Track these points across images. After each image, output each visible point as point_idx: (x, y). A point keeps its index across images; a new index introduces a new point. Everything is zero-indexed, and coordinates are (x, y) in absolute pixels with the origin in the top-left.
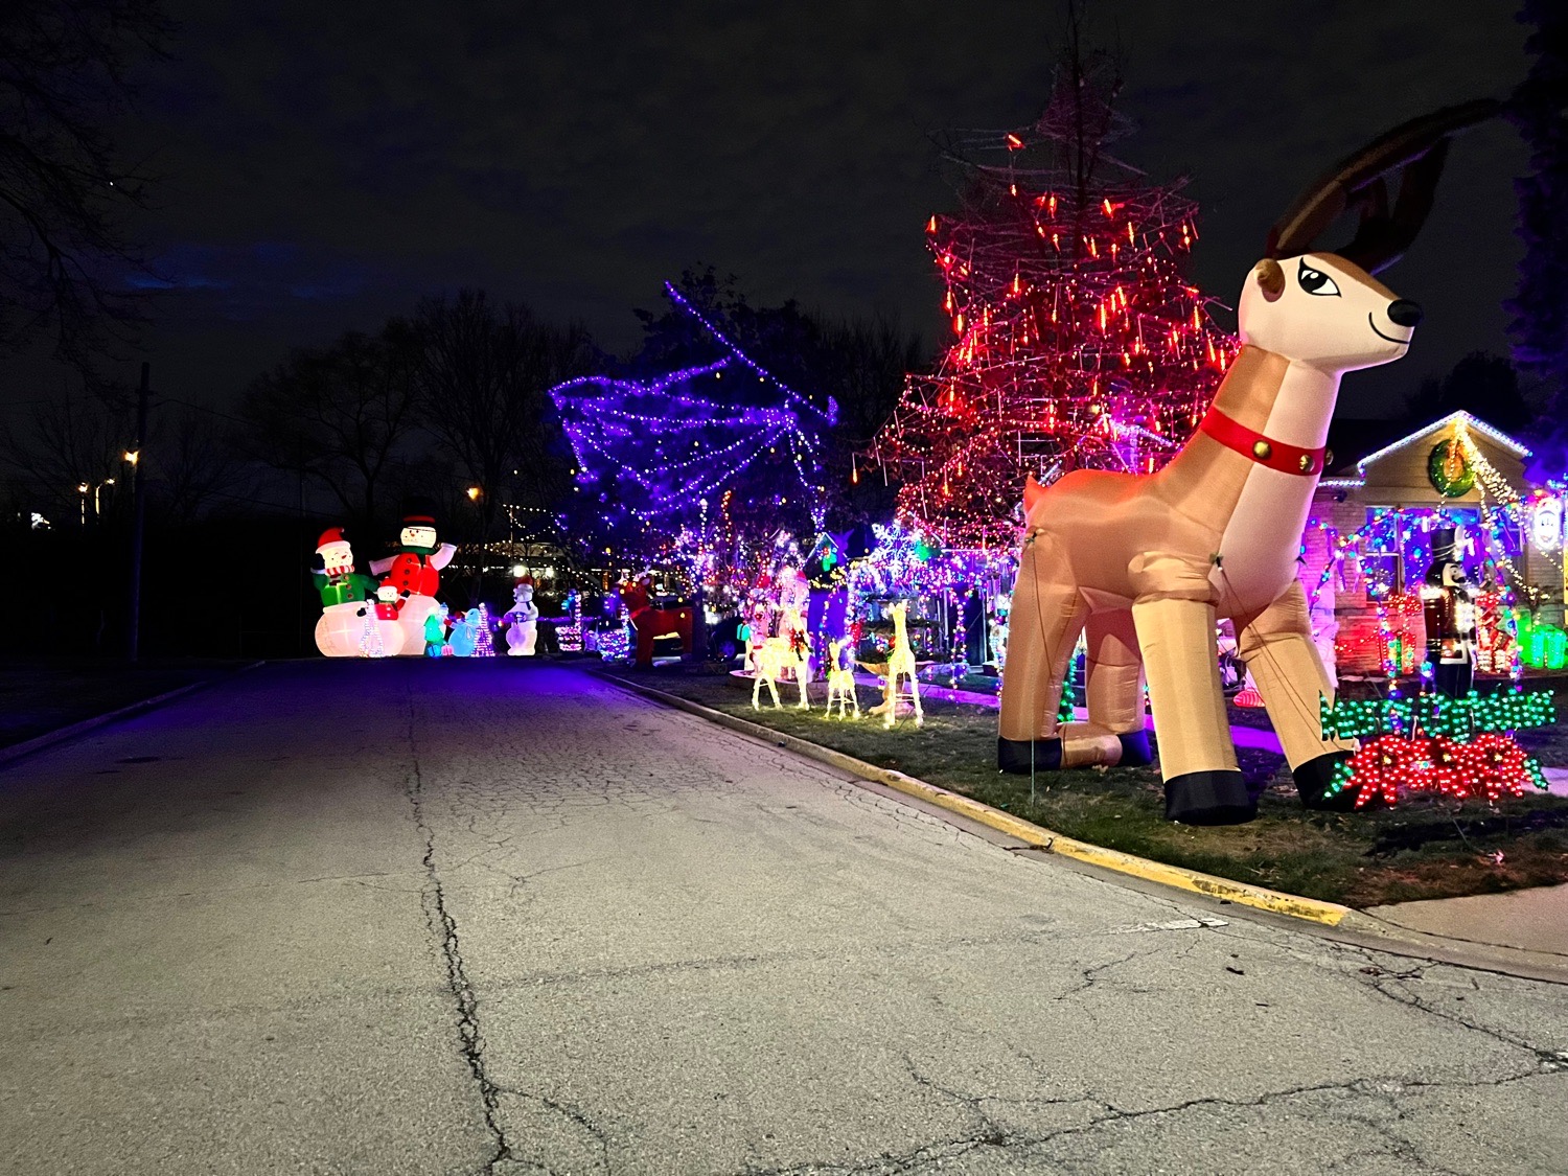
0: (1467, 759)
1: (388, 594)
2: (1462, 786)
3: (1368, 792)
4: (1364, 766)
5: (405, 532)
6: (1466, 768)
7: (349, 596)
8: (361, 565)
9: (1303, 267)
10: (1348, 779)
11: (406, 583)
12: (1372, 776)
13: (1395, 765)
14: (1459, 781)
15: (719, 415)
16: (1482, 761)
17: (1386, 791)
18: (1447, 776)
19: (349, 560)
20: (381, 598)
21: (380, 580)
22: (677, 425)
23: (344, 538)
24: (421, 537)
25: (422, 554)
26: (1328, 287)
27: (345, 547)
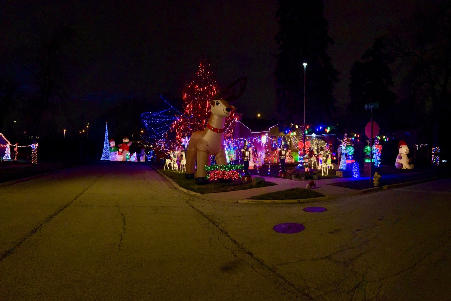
0: (228, 174)
1: (120, 150)
2: (227, 178)
3: (212, 179)
4: (212, 175)
5: (124, 140)
6: (228, 175)
7: (114, 151)
8: (116, 145)
9: (217, 101)
10: (209, 177)
11: (124, 149)
12: (213, 176)
13: (217, 175)
14: (227, 177)
15: (169, 118)
16: (231, 174)
17: (215, 179)
18: (225, 176)
19: (114, 145)
20: (119, 151)
21: (119, 148)
22: (161, 120)
23: (114, 141)
24: (126, 140)
25: (126, 143)
26: (219, 105)
27: (114, 142)
